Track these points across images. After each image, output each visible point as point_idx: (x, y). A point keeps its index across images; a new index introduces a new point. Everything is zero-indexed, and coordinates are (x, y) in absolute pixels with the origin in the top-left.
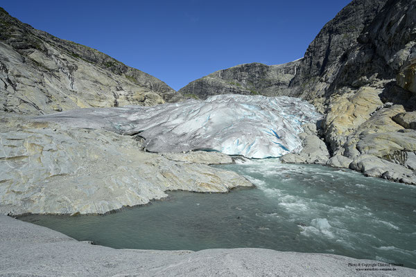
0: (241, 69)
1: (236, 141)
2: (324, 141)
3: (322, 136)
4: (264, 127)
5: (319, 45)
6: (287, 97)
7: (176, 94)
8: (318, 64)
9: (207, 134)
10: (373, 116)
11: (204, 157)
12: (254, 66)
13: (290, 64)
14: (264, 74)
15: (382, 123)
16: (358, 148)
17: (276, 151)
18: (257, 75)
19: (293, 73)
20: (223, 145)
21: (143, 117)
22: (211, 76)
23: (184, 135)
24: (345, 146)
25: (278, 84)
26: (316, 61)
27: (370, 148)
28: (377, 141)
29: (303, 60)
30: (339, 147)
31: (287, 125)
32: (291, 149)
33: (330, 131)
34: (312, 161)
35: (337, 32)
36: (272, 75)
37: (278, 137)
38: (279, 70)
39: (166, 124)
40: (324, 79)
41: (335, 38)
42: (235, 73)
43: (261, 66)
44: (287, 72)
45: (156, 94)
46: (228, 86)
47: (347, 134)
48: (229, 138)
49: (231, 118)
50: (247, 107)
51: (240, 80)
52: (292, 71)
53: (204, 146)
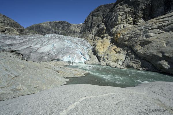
0: (59, 23)
1: (69, 56)
2: (96, 56)
3: (95, 54)
4: (77, 50)
5: (89, 19)
6: (79, 38)
7: (25, 30)
8: (89, 26)
9: (55, 53)
10: (108, 48)
11: (58, 63)
12: (64, 22)
13: (79, 24)
14: (69, 27)
15: (111, 51)
16: (107, 59)
17: (83, 60)
18: (66, 27)
19: (80, 28)
20: (64, 58)
21: (15, 42)
22: (44, 23)
23: (43, 53)
24: (103, 58)
25: (75, 32)
26: (88, 26)
27: (110, 59)
28: (112, 57)
29: (84, 24)
30: (101, 58)
31: (83, 50)
32: (87, 59)
33: (97, 53)
34: (94, 63)
35: (95, 16)
36: (72, 28)
37: (82, 55)
38: (75, 26)
39: (32, 47)
40: (92, 33)
41: (94, 18)
42: (56, 24)
43: (67, 23)
44: (78, 28)
45: (13, 29)
46: (53, 30)
47: (103, 54)
48: (66, 55)
49: (63, 46)
50: (67, 41)
51: (59, 28)
52: (79, 27)
53: (56, 58)
